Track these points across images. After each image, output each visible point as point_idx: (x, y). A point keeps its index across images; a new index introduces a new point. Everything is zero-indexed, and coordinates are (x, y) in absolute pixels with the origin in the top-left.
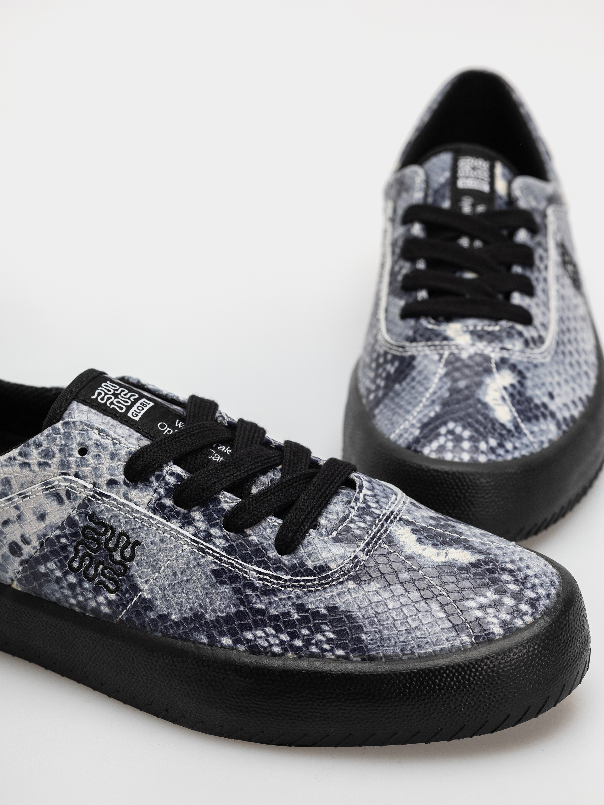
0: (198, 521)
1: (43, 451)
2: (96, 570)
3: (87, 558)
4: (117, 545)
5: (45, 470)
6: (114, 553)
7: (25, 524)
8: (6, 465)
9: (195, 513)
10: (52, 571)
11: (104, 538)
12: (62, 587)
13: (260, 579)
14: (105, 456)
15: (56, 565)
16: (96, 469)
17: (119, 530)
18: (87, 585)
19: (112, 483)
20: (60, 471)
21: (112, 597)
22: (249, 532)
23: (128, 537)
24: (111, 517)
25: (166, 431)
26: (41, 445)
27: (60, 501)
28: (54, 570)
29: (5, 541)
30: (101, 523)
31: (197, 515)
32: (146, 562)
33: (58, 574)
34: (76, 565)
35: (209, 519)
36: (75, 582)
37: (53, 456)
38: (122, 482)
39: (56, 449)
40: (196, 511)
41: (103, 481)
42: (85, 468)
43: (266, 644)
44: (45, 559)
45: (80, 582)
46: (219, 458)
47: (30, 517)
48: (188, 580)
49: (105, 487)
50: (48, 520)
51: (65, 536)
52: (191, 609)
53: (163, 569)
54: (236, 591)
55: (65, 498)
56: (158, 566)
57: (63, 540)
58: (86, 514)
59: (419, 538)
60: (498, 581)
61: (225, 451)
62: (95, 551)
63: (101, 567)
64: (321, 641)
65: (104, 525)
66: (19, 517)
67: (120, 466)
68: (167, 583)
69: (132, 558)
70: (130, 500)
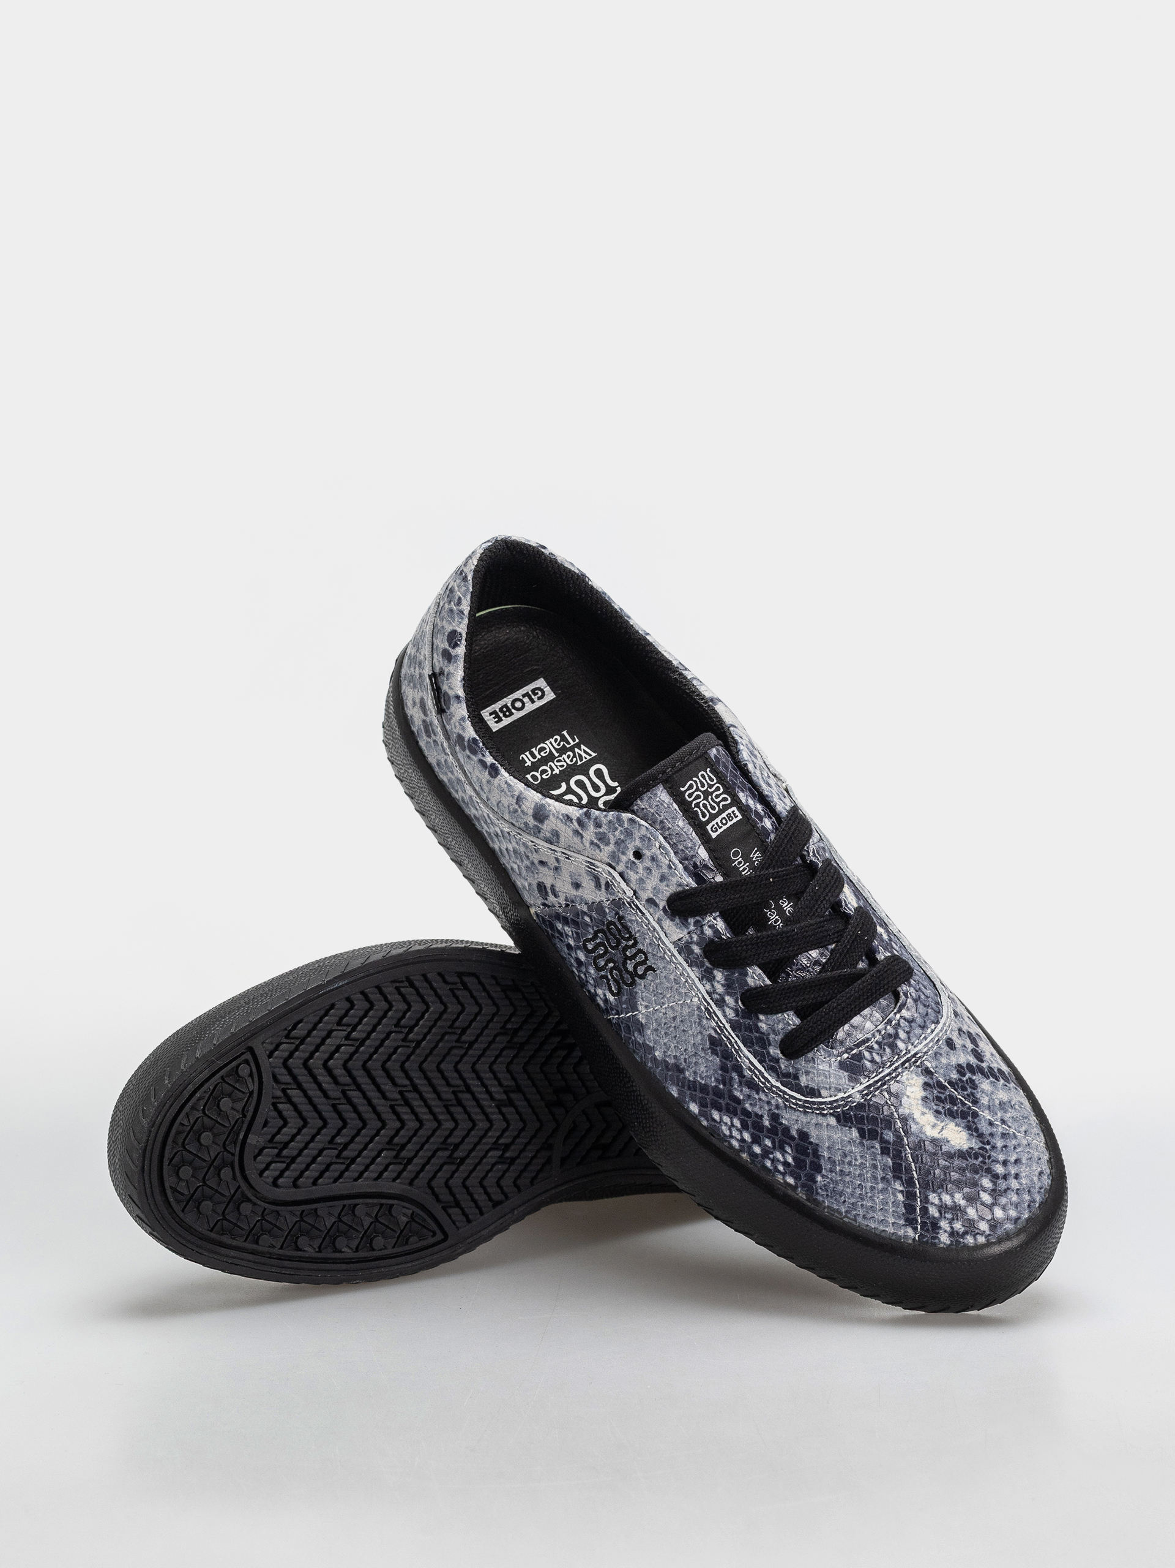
0: (718, 982)
1: (600, 833)
2: (606, 964)
3: (602, 948)
4: (634, 957)
5: (594, 851)
6: (629, 962)
7: (559, 879)
8: (562, 820)
9: (719, 973)
10: (567, 935)
11: (624, 943)
12: (571, 954)
13: (750, 1070)
14: (656, 874)
15: (573, 933)
16: (641, 881)
17: (640, 946)
18: (592, 970)
19: (651, 902)
20: (608, 860)
21: (611, 998)
22: (762, 1017)
23: (646, 959)
24: (639, 931)
25: (736, 862)
26: (600, 826)
27: (598, 885)
28: (569, 935)
29: (536, 876)
30: (626, 928)
31: (719, 975)
32: (653, 991)
33: (572, 942)
34: (590, 946)
35: (729, 986)
36: (583, 959)
37: (608, 844)
38: (661, 908)
39: (612, 840)
40: (720, 972)
41: (644, 896)
42: (632, 873)
43: (727, 1133)
44: (565, 920)
45: (588, 964)
46: (774, 916)
47: (566, 876)
48: (684, 1031)
49: (643, 902)
50: (580, 893)
51: (591, 917)
52: (675, 1057)
53: (666, 1006)
54: (724, 1068)
55: (603, 887)
56: (662, 1000)
57: (587, 919)
58: (617, 913)
59: (926, 1097)
60: (975, 1184)
61: (785, 909)
62: (613, 948)
63: (611, 965)
64: (778, 1160)
65: (630, 933)
66: (556, 869)
67: (668, 891)
68: (664, 1021)
69: (642, 977)
70: (662, 928)
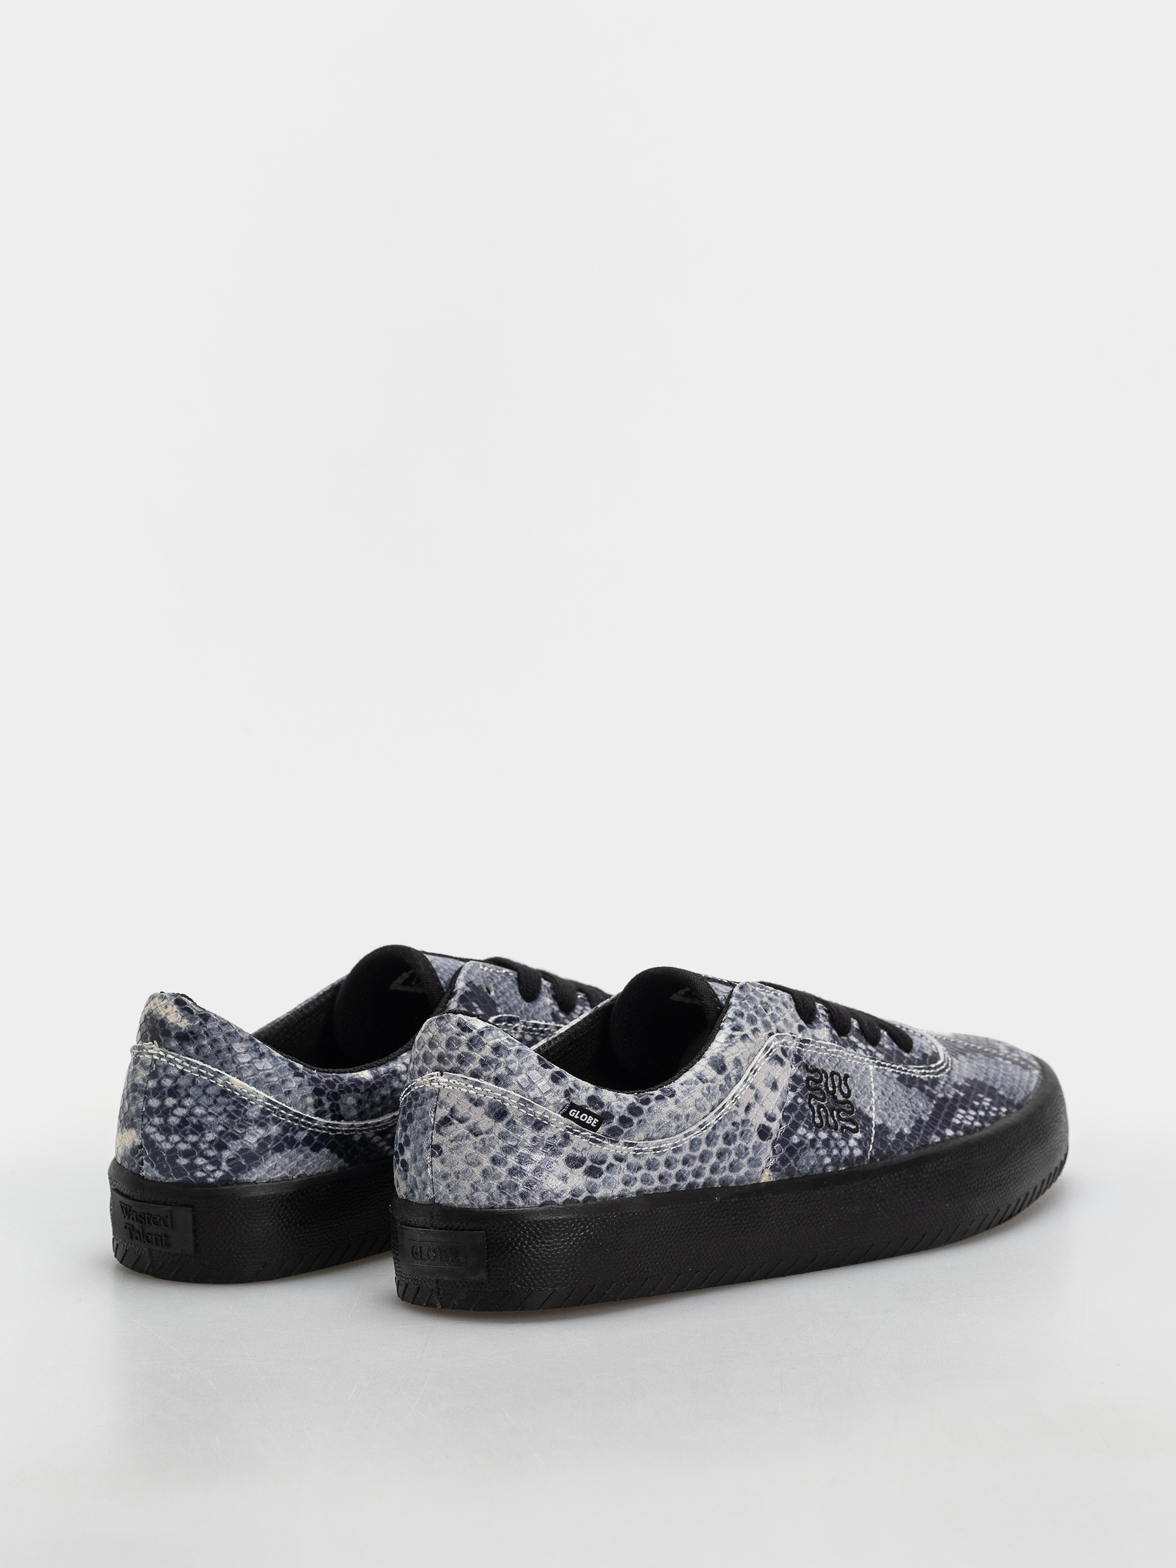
1: (747, 1018)
2: (834, 1117)
3: (822, 1109)
4: (834, 1087)
6: (836, 1095)
7: (764, 1101)
8: (730, 1046)
10: (804, 1136)
11: (822, 1084)
12: (818, 1149)
14: (782, 1007)
15: (806, 1128)
16: (785, 1021)
17: (829, 1071)
18: (836, 1135)
20: (766, 1033)
21: (859, 1135)
23: (838, 1074)
24: (818, 1060)
26: (742, 1014)
27: (781, 1062)
28: (806, 1134)
29: (752, 1129)
30: (815, 1070)
33: (811, 1136)
34: (818, 1120)
36: (826, 1137)
37: (756, 1020)
39: (753, 1013)
41: (795, 1030)
42: (779, 1023)
44: (795, 1126)
45: (830, 1135)
47: (765, 1091)
48: (892, 1095)
50: (780, 1087)
51: (800, 1095)
53: (872, 1092)
54: (922, 1089)
55: (783, 1057)
56: (869, 1092)
57: (800, 1100)
58: (803, 1065)
62: (823, 1100)
63: (835, 1113)
65: (817, 1071)
66: (756, 1096)
68: (883, 1104)
69: (849, 1093)
70: (820, 1040)
